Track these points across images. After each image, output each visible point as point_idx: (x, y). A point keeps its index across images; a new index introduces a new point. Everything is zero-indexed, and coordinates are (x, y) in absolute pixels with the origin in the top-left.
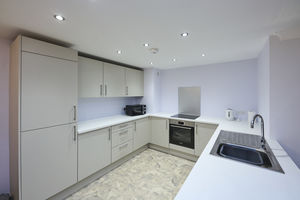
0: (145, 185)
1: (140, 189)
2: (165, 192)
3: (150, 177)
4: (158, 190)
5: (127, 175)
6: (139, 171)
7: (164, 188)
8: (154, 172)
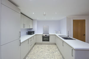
0: (42, 54)
1: (42, 55)
2: (48, 54)
3: (42, 51)
4: (46, 54)
5: (35, 54)
6: (38, 51)
7: (47, 53)
8: (42, 50)
